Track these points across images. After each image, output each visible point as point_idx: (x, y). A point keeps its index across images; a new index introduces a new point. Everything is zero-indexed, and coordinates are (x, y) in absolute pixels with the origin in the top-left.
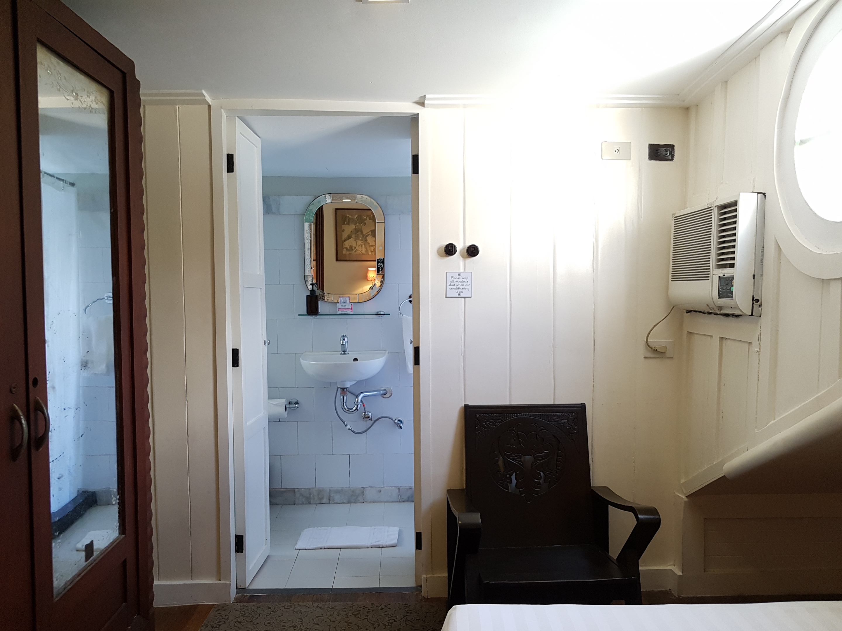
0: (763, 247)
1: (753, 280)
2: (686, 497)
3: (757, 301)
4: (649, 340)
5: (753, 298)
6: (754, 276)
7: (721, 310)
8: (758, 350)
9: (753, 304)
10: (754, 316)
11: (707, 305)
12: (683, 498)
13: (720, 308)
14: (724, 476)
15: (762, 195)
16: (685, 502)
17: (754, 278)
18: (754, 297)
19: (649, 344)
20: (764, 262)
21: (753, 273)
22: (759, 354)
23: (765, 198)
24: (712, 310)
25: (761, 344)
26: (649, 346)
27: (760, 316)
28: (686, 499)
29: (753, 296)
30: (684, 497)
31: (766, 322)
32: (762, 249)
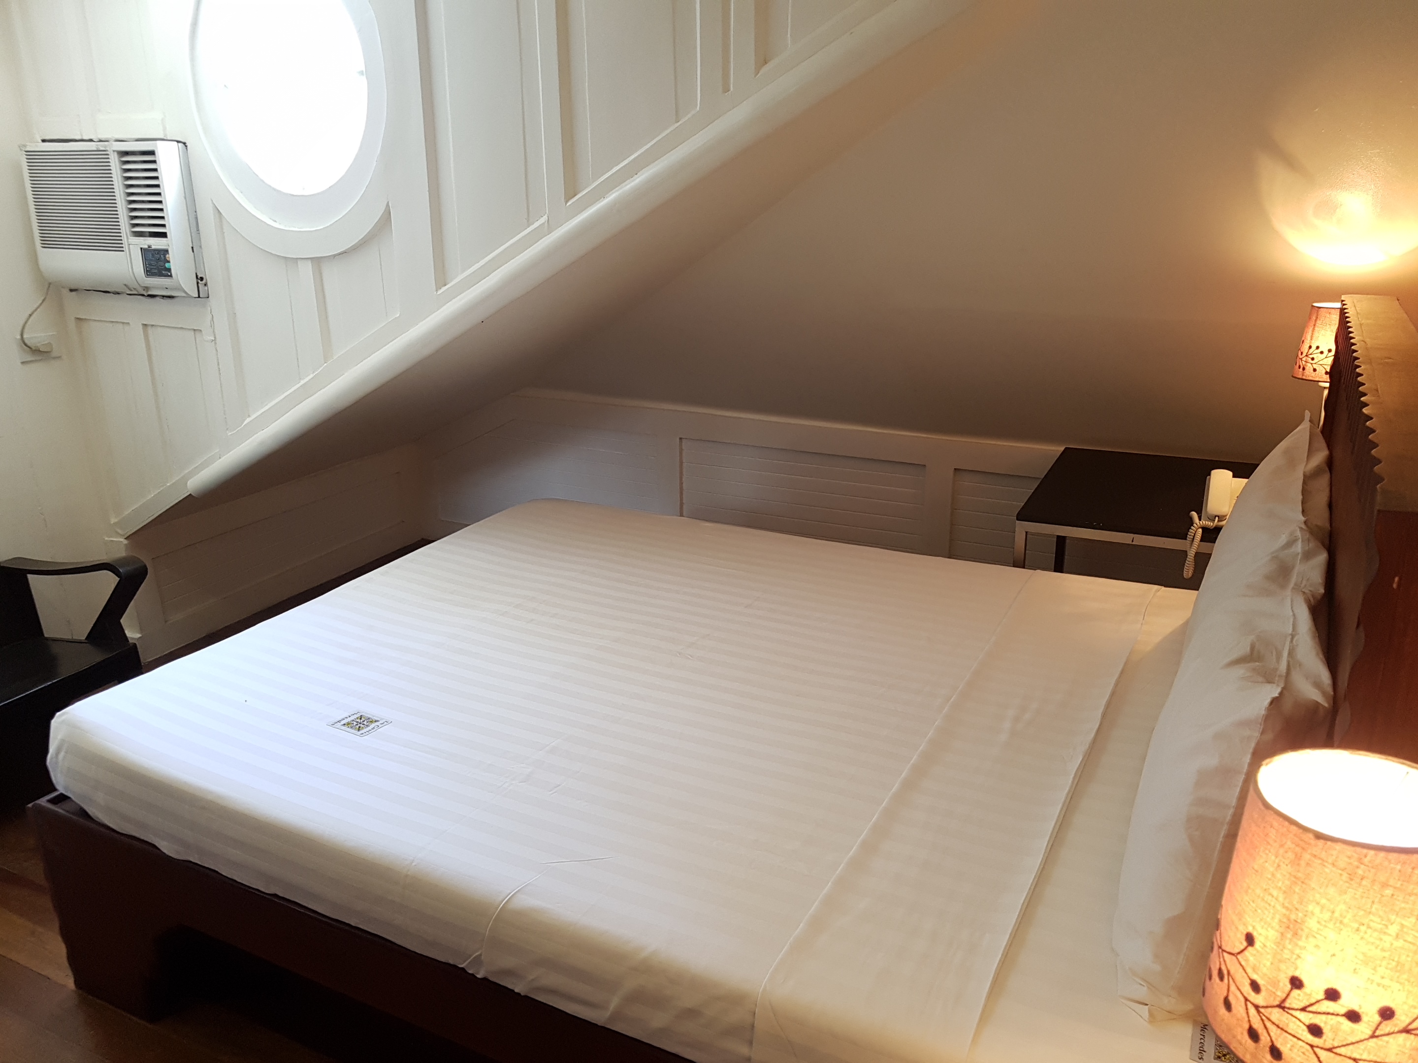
0: (196, 212)
1: (192, 253)
2: (126, 539)
3: (202, 279)
4: (25, 336)
5: (197, 276)
6: (192, 248)
7: (147, 291)
8: (213, 339)
9: (198, 283)
10: (201, 298)
11: (125, 285)
12: (122, 542)
13: (147, 288)
14: (190, 495)
15: (182, 144)
16: (126, 545)
17: (193, 252)
18: (198, 274)
19: (26, 341)
20: (200, 230)
21: (191, 246)
22: (216, 343)
23: (187, 149)
24: (131, 290)
25: (216, 331)
26: (26, 345)
27: (208, 297)
28: (126, 542)
29: (196, 274)
30: (122, 540)
31: (217, 303)
32: (195, 213)
